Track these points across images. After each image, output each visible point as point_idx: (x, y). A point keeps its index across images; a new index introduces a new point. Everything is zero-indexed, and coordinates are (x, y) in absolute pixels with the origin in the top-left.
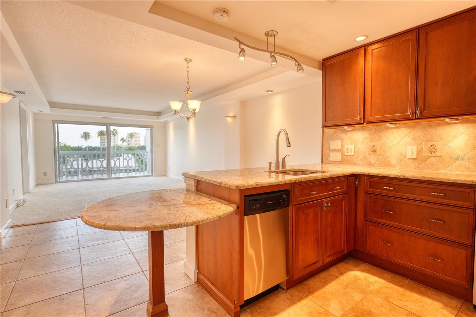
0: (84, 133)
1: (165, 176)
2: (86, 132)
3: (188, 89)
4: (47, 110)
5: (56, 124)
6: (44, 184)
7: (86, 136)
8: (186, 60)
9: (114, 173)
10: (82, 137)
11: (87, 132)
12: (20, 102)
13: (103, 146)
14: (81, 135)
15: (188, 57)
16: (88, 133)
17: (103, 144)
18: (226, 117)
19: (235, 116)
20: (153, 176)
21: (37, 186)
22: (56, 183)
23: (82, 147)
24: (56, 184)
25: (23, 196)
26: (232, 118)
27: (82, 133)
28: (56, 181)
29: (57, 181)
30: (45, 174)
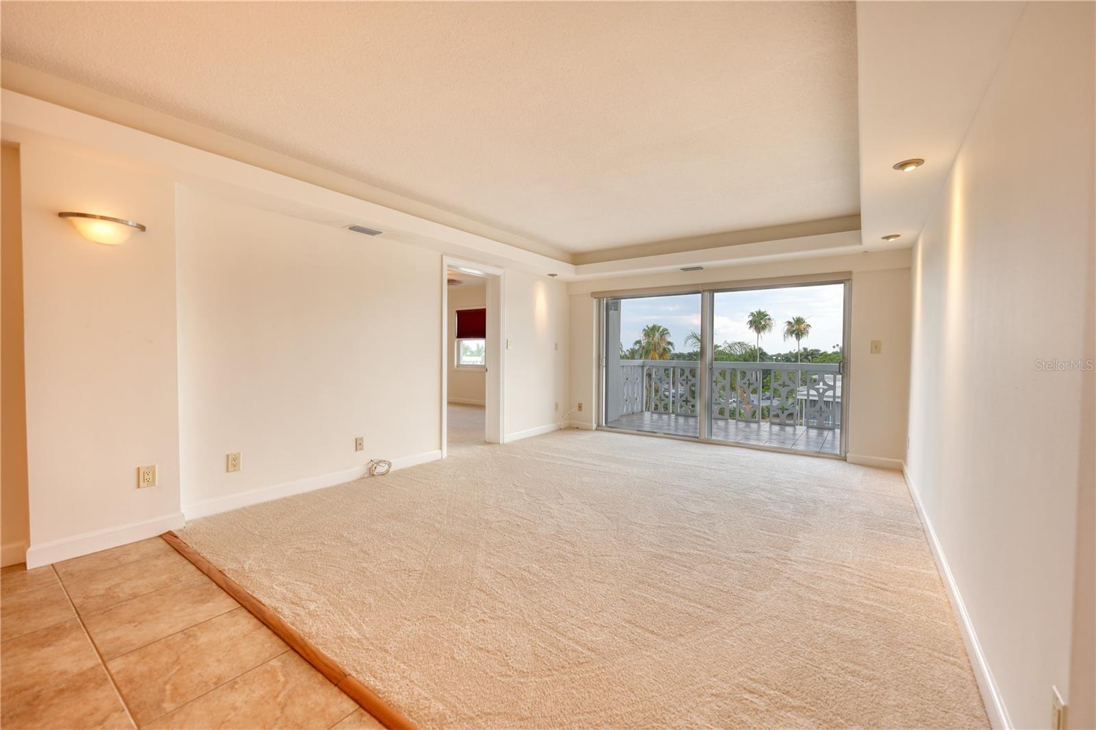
4: (566, 272)
6: (577, 428)
20: (844, 459)
22: (597, 430)
25: (440, 451)
30: (580, 407)
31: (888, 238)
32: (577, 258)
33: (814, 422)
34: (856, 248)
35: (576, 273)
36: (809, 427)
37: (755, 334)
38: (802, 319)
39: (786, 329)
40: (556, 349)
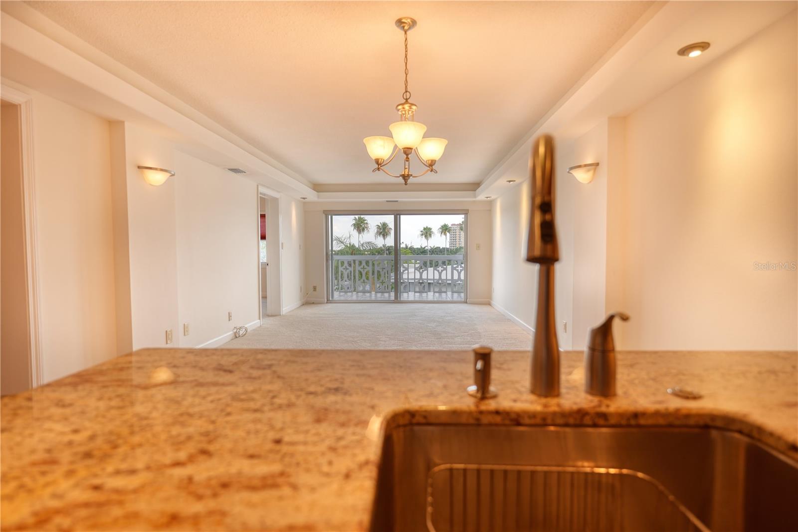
0: (424, 229)
1: (489, 304)
2: (427, 227)
3: (407, 100)
4: (312, 195)
5: (330, 217)
6: (313, 303)
7: (427, 233)
8: (400, 22)
9: (419, 292)
10: (422, 235)
11: (429, 227)
12: (258, 185)
13: (454, 247)
14: (422, 231)
15: (405, 13)
16: (430, 229)
17: (454, 244)
18: (572, 168)
19: (597, 164)
20: (466, 303)
21: (303, 305)
22: (327, 303)
23: (427, 248)
24: (327, 305)
25: (259, 321)
26: (589, 171)
27: (422, 229)
28: (327, 300)
29: (330, 300)
30: (315, 289)
31: (487, 197)
32: (318, 187)
33: (437, 290)
34: (474, 199)
35: (318, 197)
36: (434, 292)
37: (357, 234)
38: (386, 224)
39: (376, 231)
40: (300, 249)
